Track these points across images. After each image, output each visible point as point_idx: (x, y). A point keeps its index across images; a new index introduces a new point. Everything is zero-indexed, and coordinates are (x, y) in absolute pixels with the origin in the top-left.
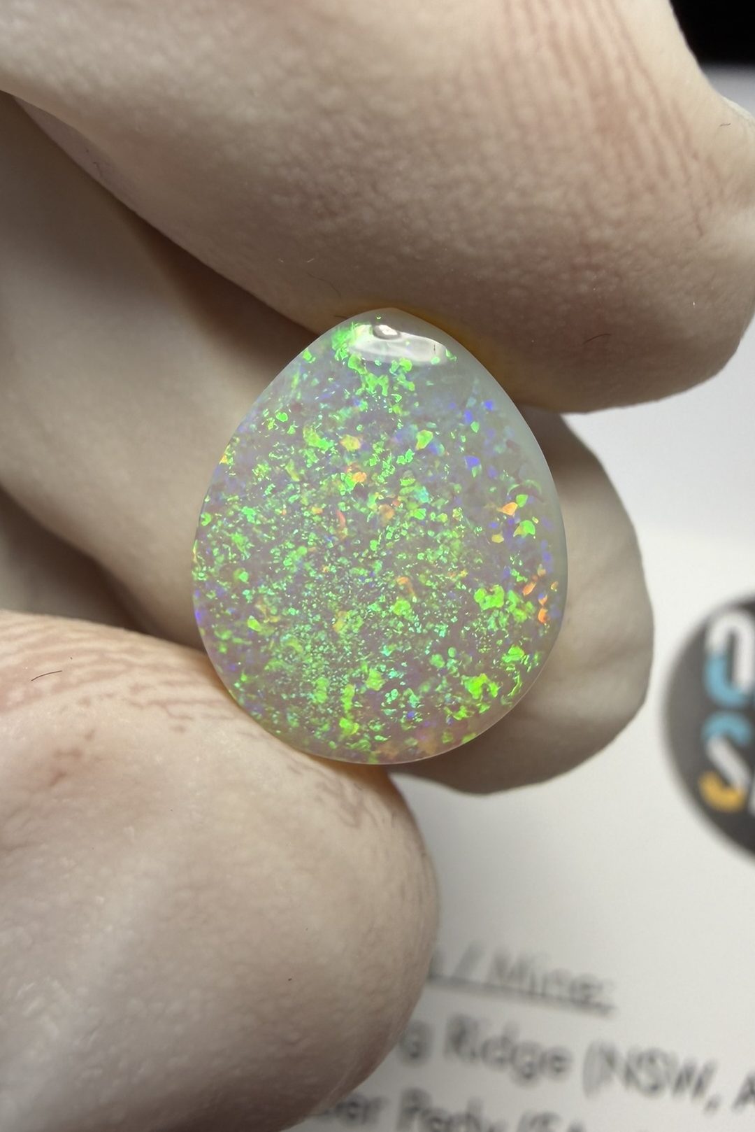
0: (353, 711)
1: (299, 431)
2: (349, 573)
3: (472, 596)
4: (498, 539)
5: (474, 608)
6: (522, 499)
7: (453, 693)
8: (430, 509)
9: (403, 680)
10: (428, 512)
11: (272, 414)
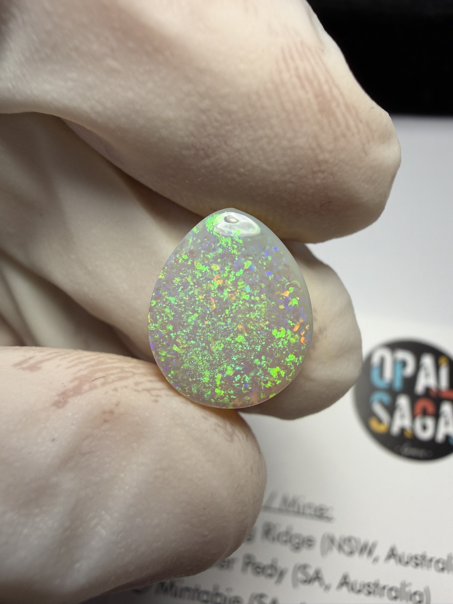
0: (221, 385)
1: (193, 263)
2: (217, 324)
3: (271, 333)
4: (282, 307)
5: (272, 338)
6: (292, 289)
7: (264, 376)
8: (251, 295)
9: (242, 370)
10: (250, 296)
11: (181, 256)
